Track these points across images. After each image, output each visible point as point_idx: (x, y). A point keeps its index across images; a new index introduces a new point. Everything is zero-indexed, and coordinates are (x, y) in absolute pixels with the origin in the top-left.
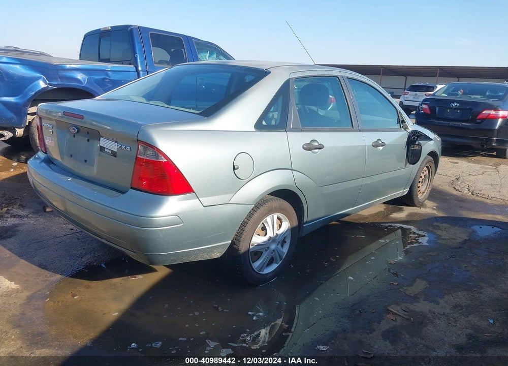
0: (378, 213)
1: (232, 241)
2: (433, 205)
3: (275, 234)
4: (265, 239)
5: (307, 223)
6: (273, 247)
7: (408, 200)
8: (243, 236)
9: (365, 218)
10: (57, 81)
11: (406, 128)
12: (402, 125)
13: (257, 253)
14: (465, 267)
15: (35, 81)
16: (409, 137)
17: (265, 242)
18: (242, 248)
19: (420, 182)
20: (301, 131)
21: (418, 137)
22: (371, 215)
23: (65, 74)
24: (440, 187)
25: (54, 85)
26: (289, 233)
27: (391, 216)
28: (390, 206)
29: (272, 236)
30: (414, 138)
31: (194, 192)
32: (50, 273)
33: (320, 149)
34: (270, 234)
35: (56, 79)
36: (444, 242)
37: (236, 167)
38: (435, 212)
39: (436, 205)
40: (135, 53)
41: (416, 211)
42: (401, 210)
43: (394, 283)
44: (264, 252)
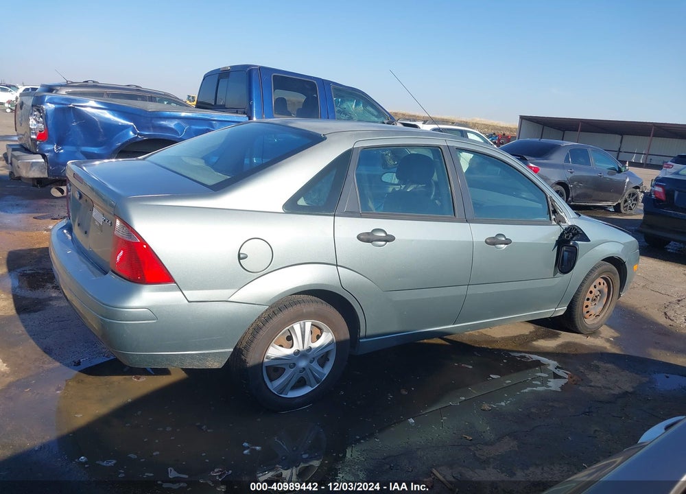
0: (515, 337)
1: (235, 349)
2: (613, 335)
3: (306, 347)
4: (289, 352)
5: (366, 337)
6: (303, 364)
7: (567, 322)
8: (253, 345)
9: (495, 341)
10: (149, 131)
11: (560, 221)
12: (553, 217)
13: (277, 368)
14: (596, 430)
15: (123, 130)
16: (562, 234)
17: (288, 356)
18: (251, 359)
19: (588, 299)
20: (361, 216)
21: (574, 235)
22: (504, 339)
23: (159, 123)
24: (643, 310)
25: (145, 136)
26: (333, 347)
27: (534, 343)
28: (543, 329)
29: (301, 348)
30: (568, 237)
31: (175, 283)
32: (51, 359)
33: (387, 241)
34: (298, 346)
35: (148, 129)
36: (589, 390)
37: (241, 256)
38: (607, 345)
39: (616, 335)
40: (250, 99)
41: (577, 341)
42: (556, 336)
43: (468, 437)
44: (287, 368)
